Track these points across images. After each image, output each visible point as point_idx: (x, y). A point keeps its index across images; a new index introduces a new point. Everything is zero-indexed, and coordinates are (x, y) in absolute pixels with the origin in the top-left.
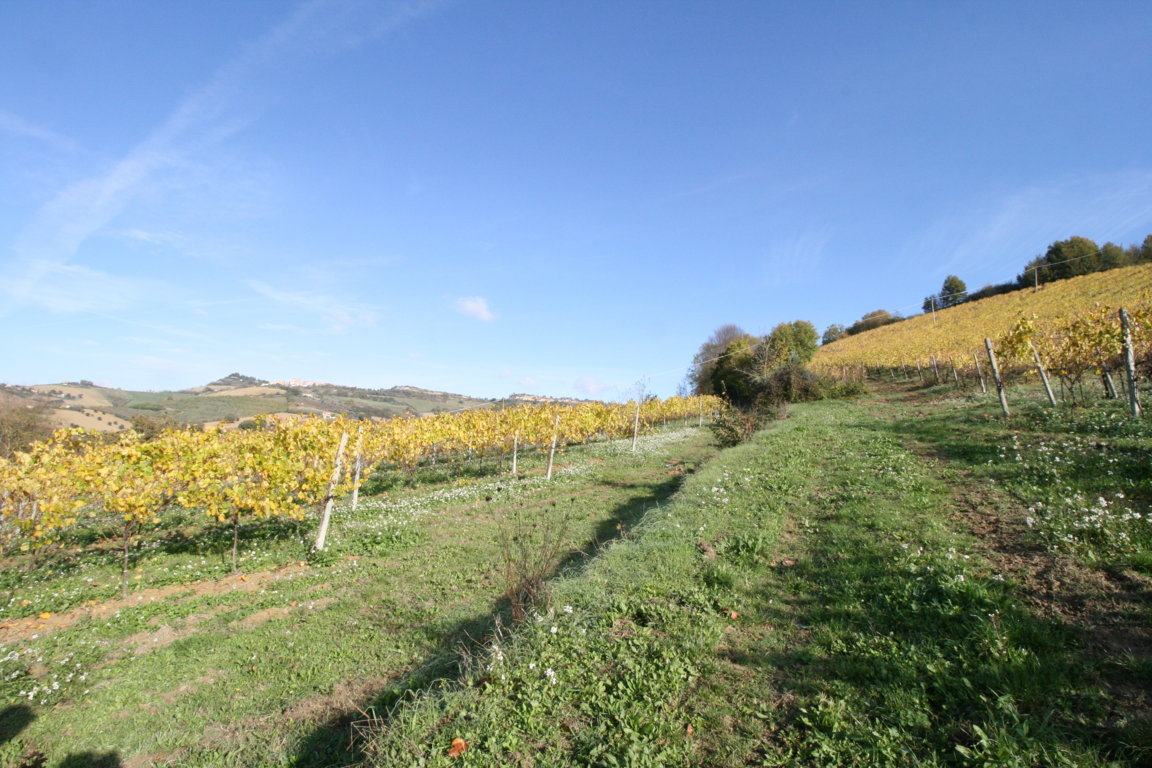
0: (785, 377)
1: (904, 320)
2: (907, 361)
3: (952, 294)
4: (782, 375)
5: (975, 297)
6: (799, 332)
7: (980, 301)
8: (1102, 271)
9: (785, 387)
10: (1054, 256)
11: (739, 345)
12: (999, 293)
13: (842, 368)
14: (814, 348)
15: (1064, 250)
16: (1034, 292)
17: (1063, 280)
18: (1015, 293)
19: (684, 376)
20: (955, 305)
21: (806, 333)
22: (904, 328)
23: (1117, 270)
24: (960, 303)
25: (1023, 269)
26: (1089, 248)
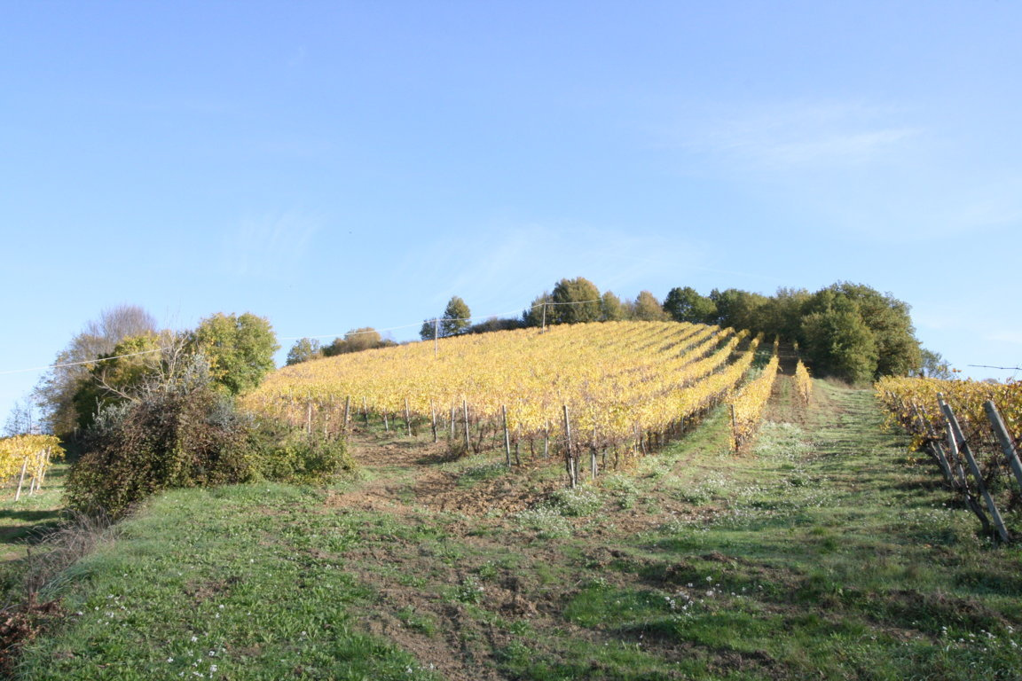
0: (164, 418)
1: (397, 345)
2: (414, 405)
3: (454, 322)
4: (159, 409)
5: (479, 330)
6: (246, 333)
7: (485, 334)
8: (602, 321)
9: (162, 441)
10: (560, 295)
11: (140, 344)
12: (504, 329)
13: (306, 405)
14: (266, 365)
15: (570, 290)
16: (540, 333)
17: (567, 325)
18: (521, 331)
19: (31, 390)
20: (457, 335)
21: (257, 336)
22: (397, 356)
23: (614, 323)
24: (462, 334)
25: (530, 304)
26: (593, 293)
